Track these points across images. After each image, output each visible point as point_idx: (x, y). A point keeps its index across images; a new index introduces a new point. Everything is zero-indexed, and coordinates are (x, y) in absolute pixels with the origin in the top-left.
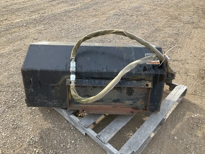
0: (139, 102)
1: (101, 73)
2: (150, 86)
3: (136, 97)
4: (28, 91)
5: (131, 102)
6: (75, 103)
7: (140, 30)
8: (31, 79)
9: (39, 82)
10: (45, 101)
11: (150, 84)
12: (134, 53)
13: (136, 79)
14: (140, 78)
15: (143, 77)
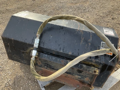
0: (86, 79)
1: (58, 52)
2: (97, 73)
3: (84, 75)
4: (8, 51)
5: (80, 77)
6: (38, 66)
7: (111, 2)
8: (9, 44)
9: (14, 47)
10: (19, 59)
11: (98, 71)
12: (91, 39)
13: (87, 63)
14: (90, 63)
15: (93, 64)
